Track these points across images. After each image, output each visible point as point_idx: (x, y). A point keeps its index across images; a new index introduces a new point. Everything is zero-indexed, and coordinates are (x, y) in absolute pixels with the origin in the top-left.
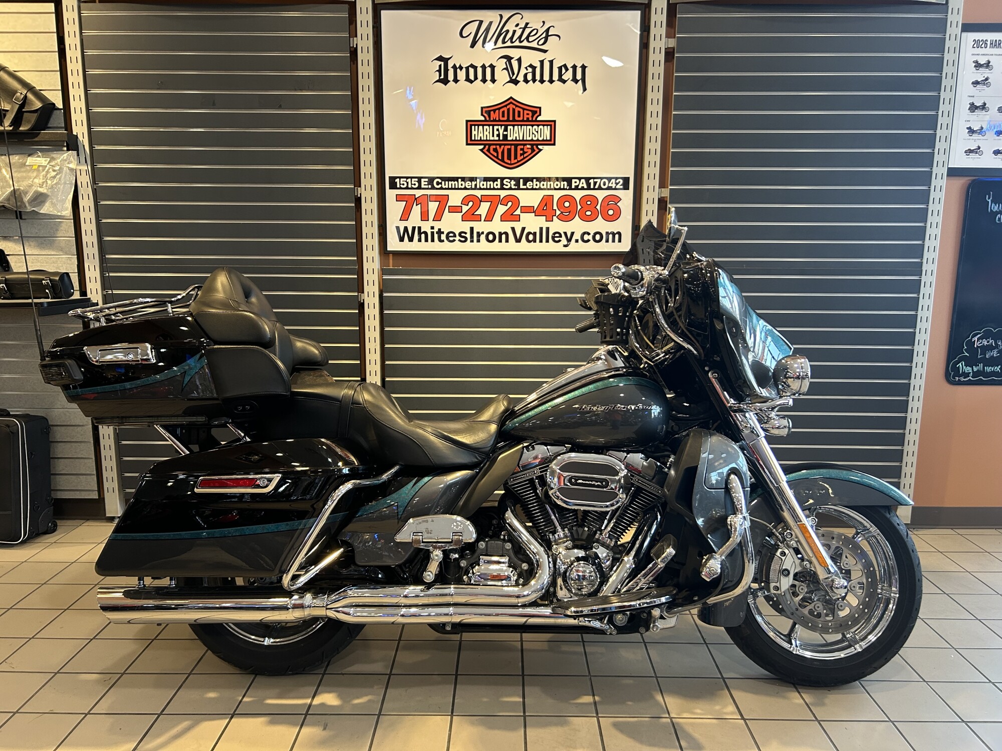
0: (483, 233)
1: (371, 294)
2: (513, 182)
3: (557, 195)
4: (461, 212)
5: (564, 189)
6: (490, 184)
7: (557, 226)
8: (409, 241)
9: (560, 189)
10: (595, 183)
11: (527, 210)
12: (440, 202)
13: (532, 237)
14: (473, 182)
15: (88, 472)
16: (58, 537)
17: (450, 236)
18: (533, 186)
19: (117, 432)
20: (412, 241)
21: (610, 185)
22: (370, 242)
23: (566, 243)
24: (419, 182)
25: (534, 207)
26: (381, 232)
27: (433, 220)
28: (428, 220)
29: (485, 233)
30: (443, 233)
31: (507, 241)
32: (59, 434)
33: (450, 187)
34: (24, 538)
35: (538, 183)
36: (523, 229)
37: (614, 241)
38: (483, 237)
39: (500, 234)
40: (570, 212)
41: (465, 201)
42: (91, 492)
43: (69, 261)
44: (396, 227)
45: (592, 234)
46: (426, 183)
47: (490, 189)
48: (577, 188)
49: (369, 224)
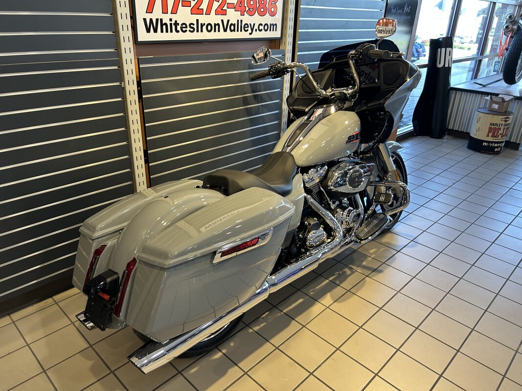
1: (131, 82)
4: (190, 6)
11: (231, 6)
17: (183, 27)
20: (156, 32)
22: (125, 34)
23: (250, 32)
25: (234, 4)
26: (132, 24)
27: (171, 13)
28: (167, 13)
29: (206, 25)
30: (178, 24)
36: (228, 21)
37: (273, 30)
38: (204, 27)
39: (215, 25)
40: (253, 9)
44: (144, 19)
45: (263, 25)
49: (124, 16)
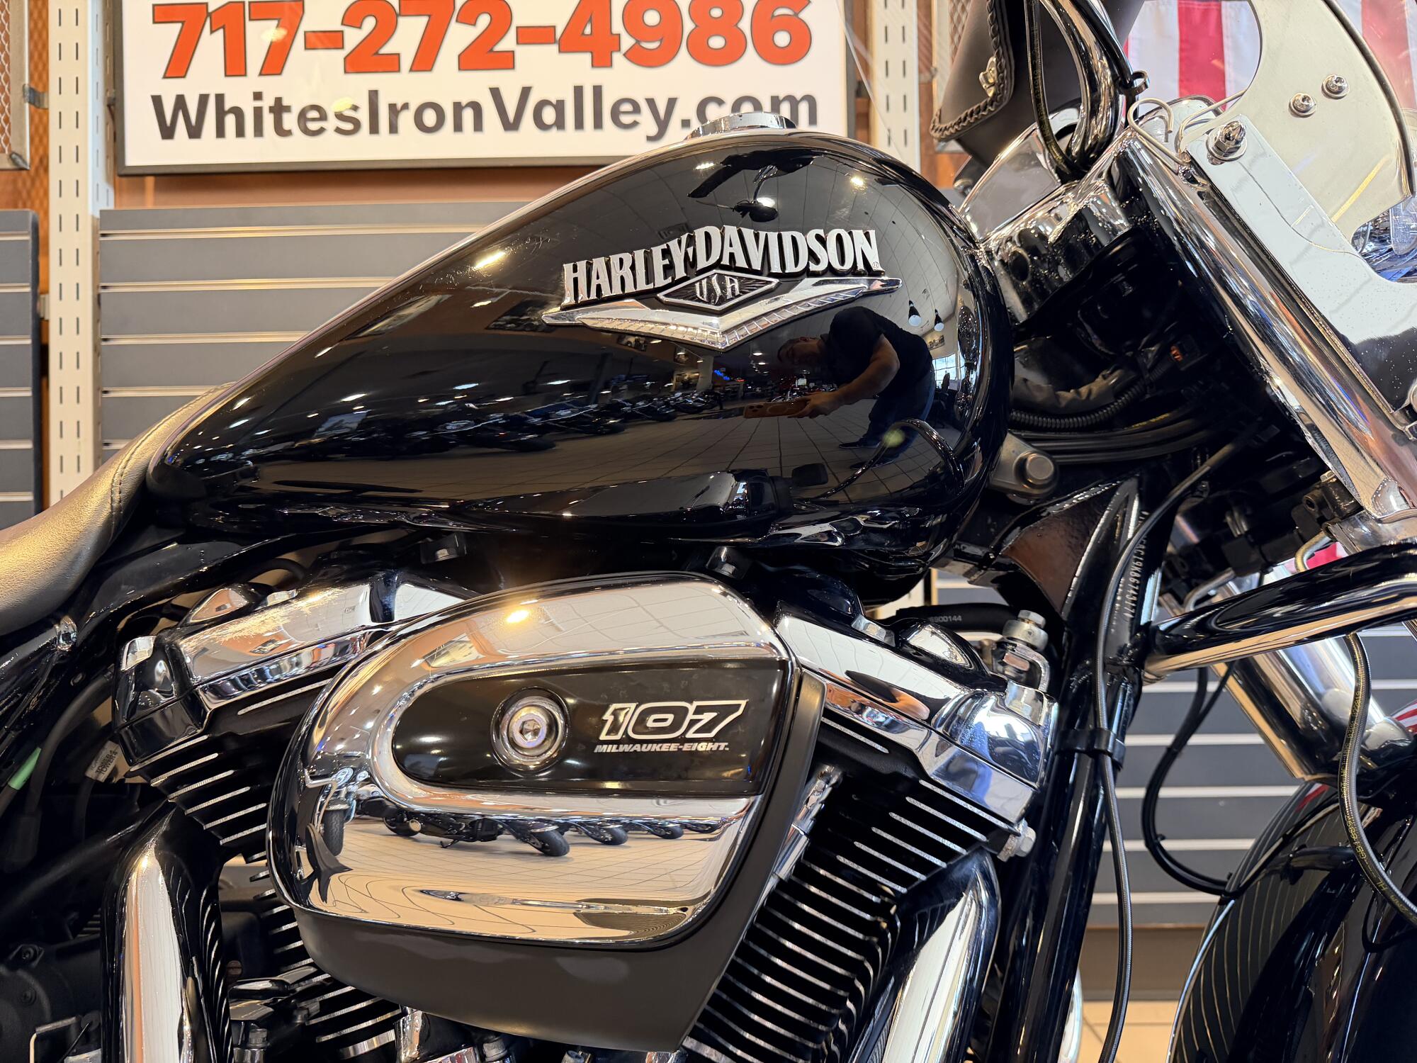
0: (406, 106)
1: (69, 292)
4: (342, 48)
7: (624, 80)
8: (190, 137)
11: (535, 35)
13: (553, 116)
17: (311, 119)
20: (200, 136)
23: (654, 130)
25: (554, 27)
27: (261, 74)
28: (245, 75)
29: (413, 108)
30: (288, 109)
31: (478, 126)
36: (526, 92)
38: (406, 119)
39: (458, 107)
40: (661, 40)
41: (353, 15)
44: (153, 97)
45: (729, 102)
49: (69, 86)
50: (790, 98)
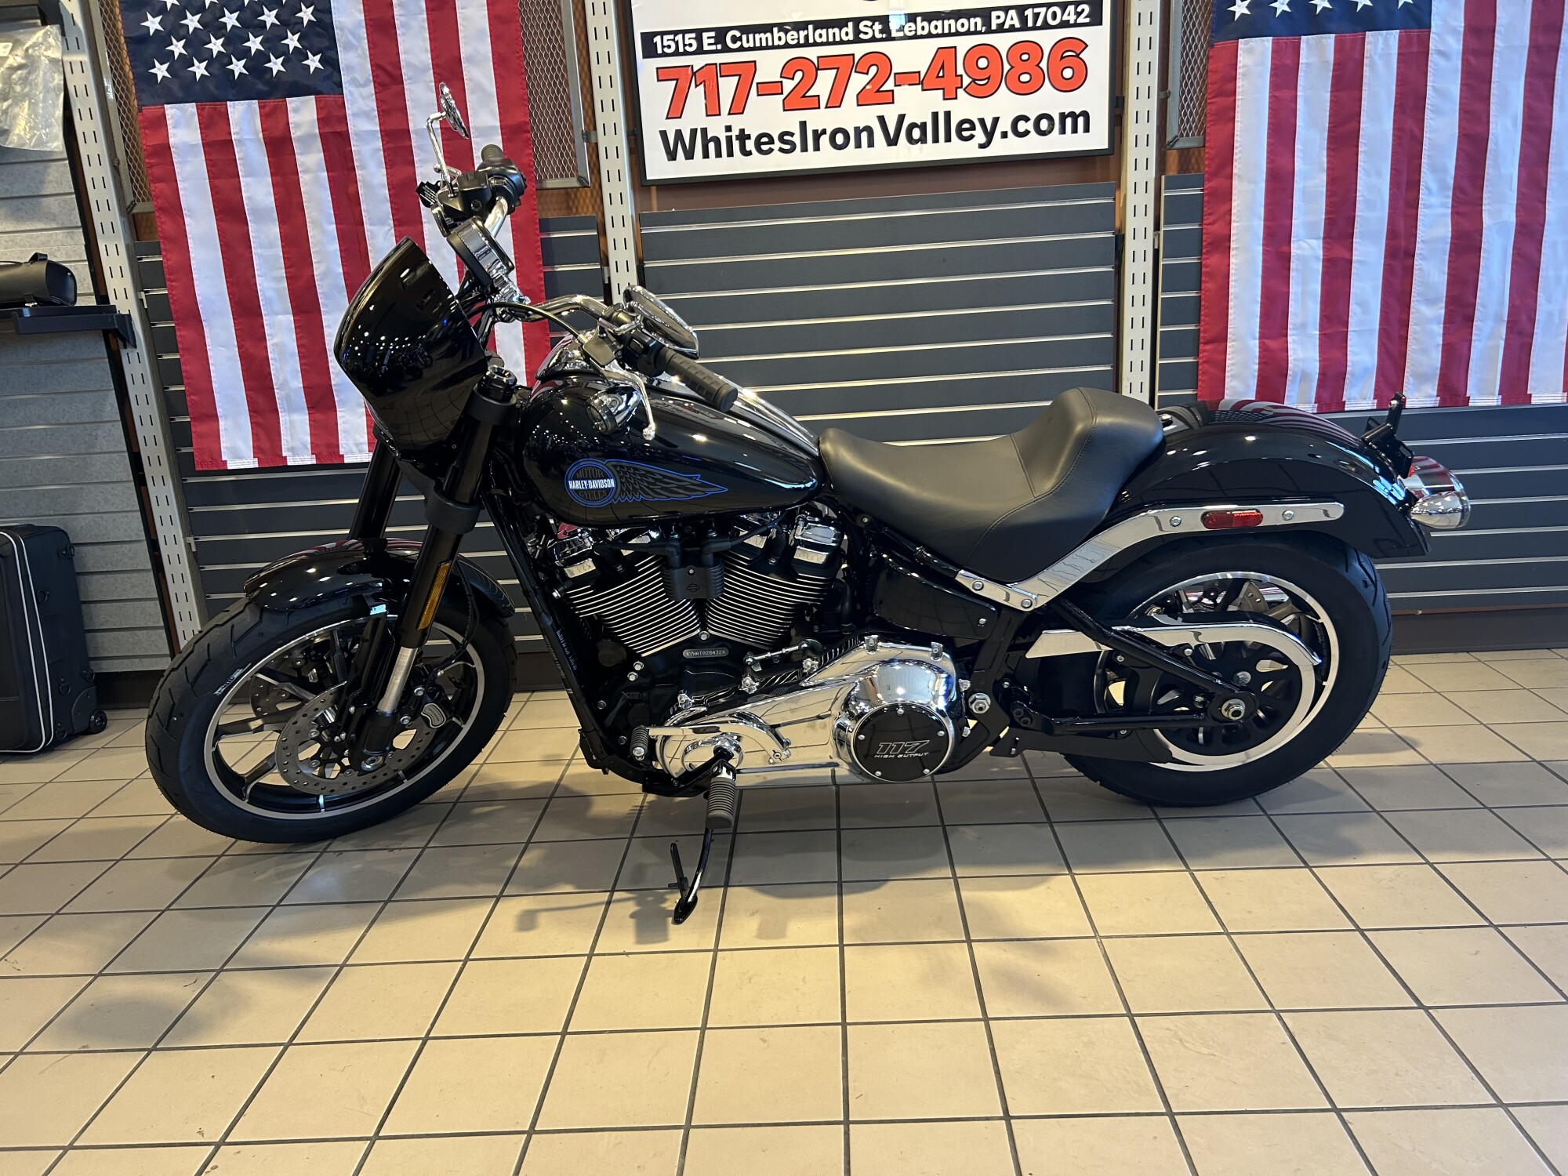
0: (824, 132)
1: (622, 267)
2: (878, 27)
3: (963, 44)
4: (782, 93)
5: (976, 33)
6: (834, 34)
7: (965, 107)
8: (687, 159)
9: (968, 33)
10: (1036, 16)
11: (907, 79)
12: (740, 75)
13: (918, 133)
14: (801, 32)
15: (150, 624)
16: (108, 739)
17: (763, 142)
18: (916, 30)
19: (194, 550)
20: (693, 158)
21: (1065, 18)
22: (615, 164)
23: (982, 139)
24: (699, 39)
25: (919, 72)
26: (633, 146)
27: (729, 114)
28: (720, 115)
29: (829, 132)
30: (749, 137)
32: (90, 559)
33: (758, 45)
34: (47, 740)
35: (925, 24)
36: (902, 118)
37: (1075, 130)
38: (825, 140)
39: (858, 131)
40: (989, 78)
41: (788, 70)
42: (158, 659)
43: (69, 240)
44: (661, 132)
45: (1033, 118)
46: (712, 41)
47: (835, 43)
48: (1001, 29)
49: (610, 129)
50: (1072, 115)
